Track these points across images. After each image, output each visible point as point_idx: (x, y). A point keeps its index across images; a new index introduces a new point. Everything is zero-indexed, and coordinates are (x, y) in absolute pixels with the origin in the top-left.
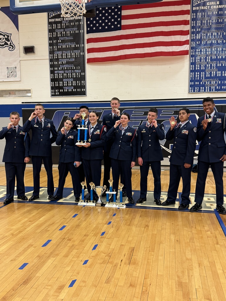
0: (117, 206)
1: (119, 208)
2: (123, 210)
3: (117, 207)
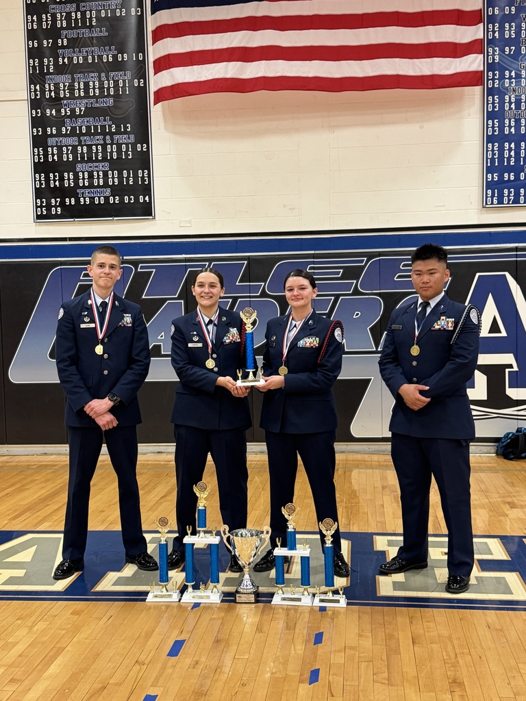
0: (317, 599)
1: (323, 609)
2: (335, 613)
3: (317, 603)
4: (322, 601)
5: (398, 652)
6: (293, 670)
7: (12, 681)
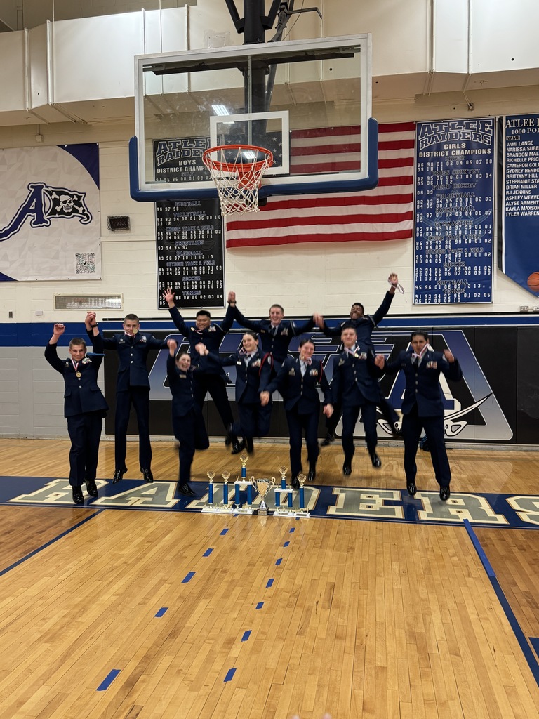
0: (295, 514)
1: (298, 519)
2: (305, 521)
3: (295, 516)
4: (298, 515)
5: (329, 536)
6: (278, 541)
7: (148, 542)
